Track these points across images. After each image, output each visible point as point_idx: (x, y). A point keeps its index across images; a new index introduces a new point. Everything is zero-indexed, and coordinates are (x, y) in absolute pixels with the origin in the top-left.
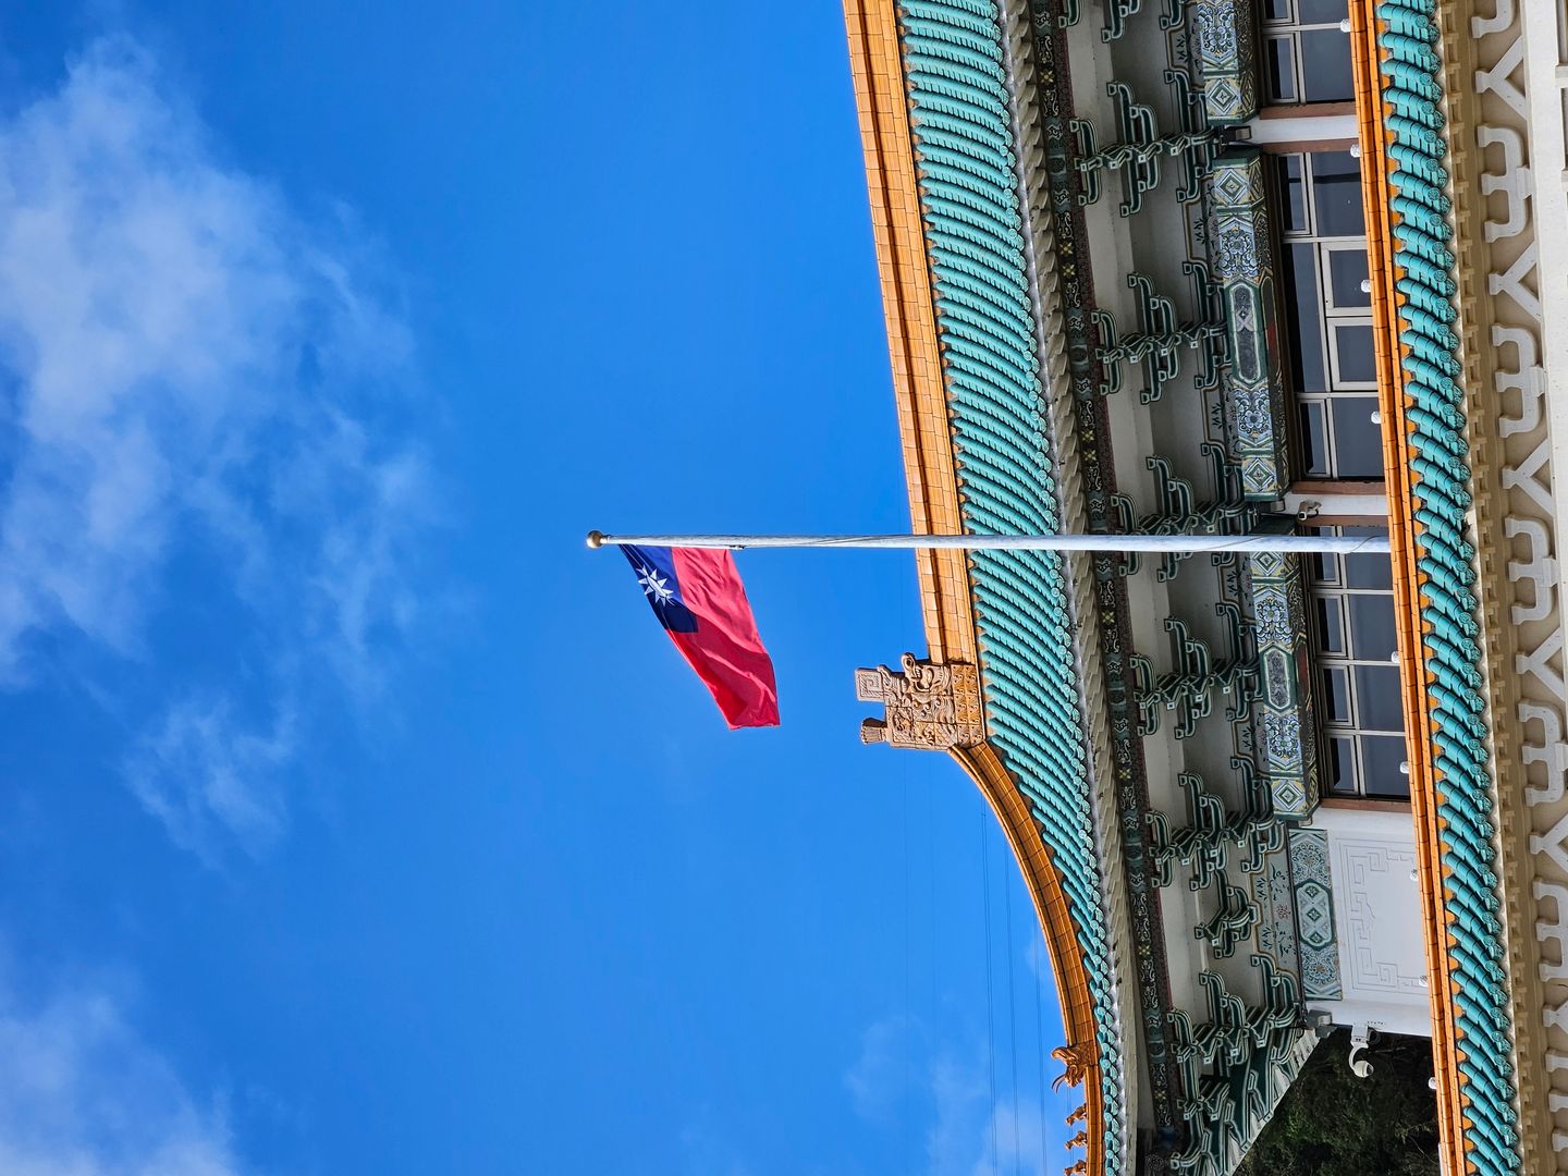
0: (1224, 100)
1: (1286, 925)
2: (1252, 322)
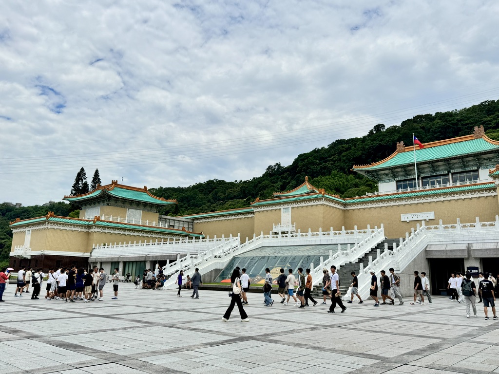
1: (386, 179)
2: (434, 174)
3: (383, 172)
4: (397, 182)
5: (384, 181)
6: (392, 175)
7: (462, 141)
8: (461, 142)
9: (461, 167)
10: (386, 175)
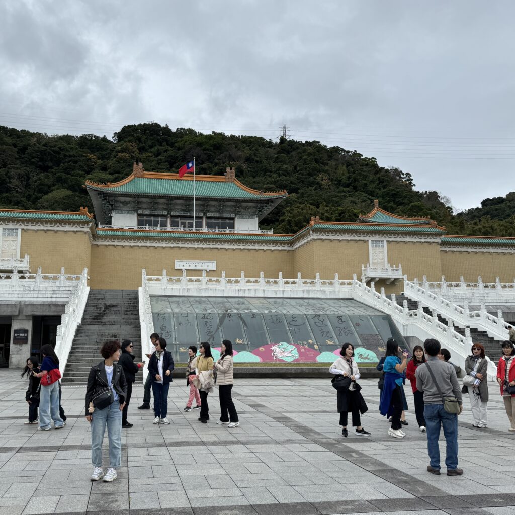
0: (209, 214)
1: (124, 209)
2: (188, 215)
3: (122, 199)
4: (139, 215)
5: (121, 211)
6: (133, 205)
7: (213, 181)
8: (211, 181)
9: (218, 212)
10: (125, 203)
